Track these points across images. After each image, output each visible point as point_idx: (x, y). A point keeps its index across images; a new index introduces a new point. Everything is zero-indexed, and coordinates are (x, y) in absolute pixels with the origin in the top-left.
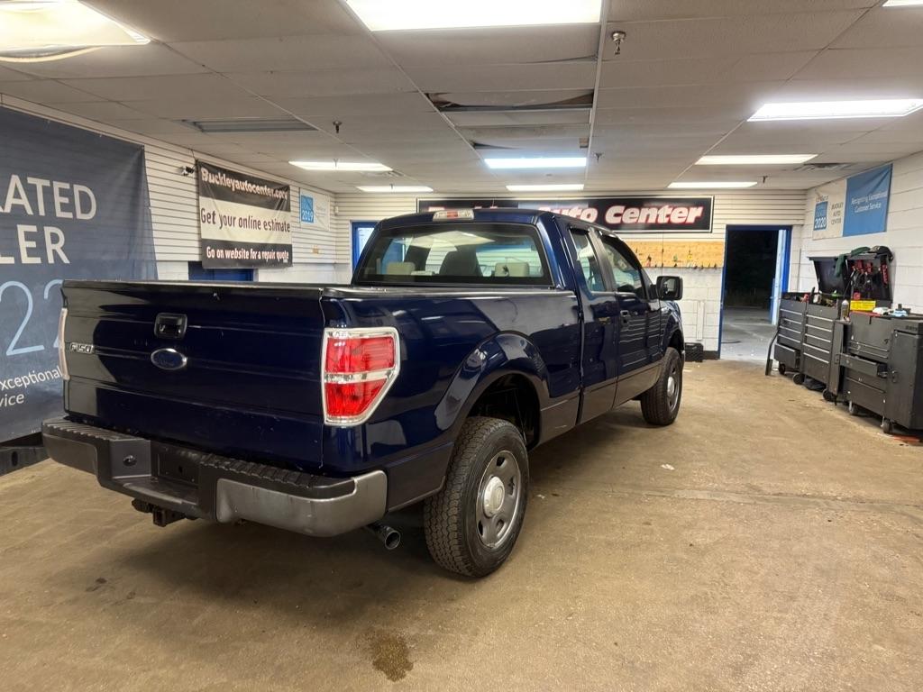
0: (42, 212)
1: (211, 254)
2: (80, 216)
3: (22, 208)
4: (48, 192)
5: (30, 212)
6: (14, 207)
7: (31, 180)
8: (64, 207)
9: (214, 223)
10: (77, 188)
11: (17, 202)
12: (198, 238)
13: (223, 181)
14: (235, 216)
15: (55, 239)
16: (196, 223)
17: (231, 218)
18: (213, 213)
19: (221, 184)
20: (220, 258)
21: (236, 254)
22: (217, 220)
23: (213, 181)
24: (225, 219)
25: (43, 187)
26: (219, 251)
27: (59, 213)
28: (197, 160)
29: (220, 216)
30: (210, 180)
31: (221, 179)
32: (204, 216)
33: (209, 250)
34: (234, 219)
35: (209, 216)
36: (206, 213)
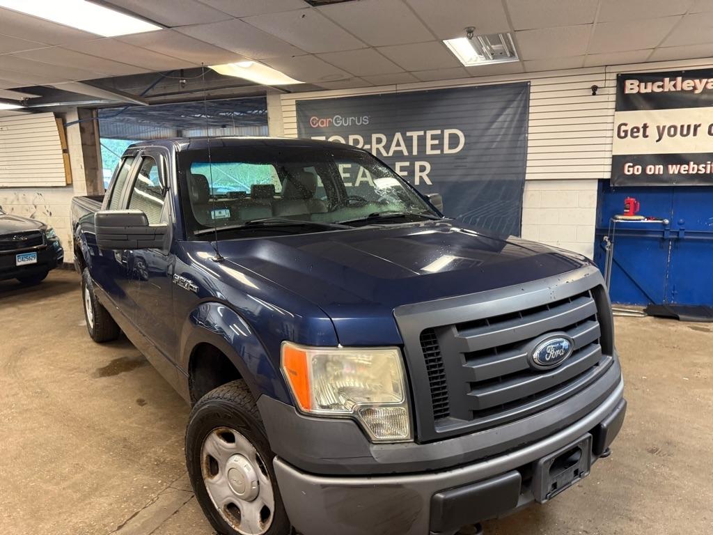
0: (415, 152)
1: (628, 170)
2: (447, 151)
3: (401, 152)
4: (422, 140)
5: (406, 153)
6: (395, 152)
7: (409, 134)
8: (433, 147)
9: (645, 136)
10: (447, 132)
11: (398, 148)
12: (609, 155)
13: (675, 86)
14: (698, 124)
15: (422, 169)
16: (609, 141)
17: (689, 127)
18: (642, 125)
19: (666, 90)
20: (654, 174)
21: (693, 168)
22: (652, 132)
23: (649, 90)
24: (672, 129)
25: (418, 136)
26: (652, 167)
27: (429, 152)
28: (618, 75)
29: (658, 127)
30: (643, 91)
31: (668, 85)
32: (624, 131)
33: (629, 167)
34: (696, 127)
35: (635, 130)
36: (629, 128)
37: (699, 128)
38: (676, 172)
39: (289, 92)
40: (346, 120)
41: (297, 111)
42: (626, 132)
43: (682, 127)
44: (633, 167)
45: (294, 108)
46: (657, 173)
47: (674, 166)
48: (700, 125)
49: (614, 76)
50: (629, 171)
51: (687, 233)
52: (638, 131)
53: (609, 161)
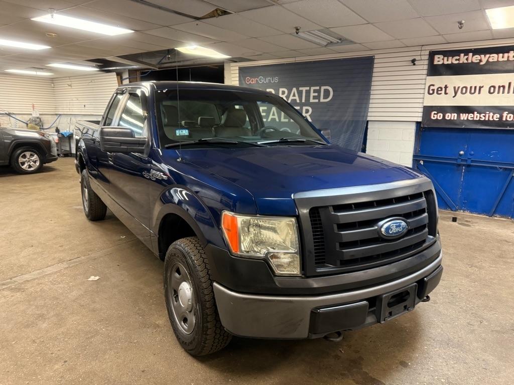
0: (303, 101)
2: (322, 100)
3: (296, 100)
4: (308, 92)
5: (298, 101)
6: (292, 100)
7: (301, 89)
8: (314, 98)
9: (446, 93)
10: (323, 88)
11: (294, 98)
12: (421, 105)
13: (467, 59)
14: (482, 86)
15: (307, 111)
16: (421, 96)
17: (475, 87)
18: (444, 86)
19: (461, 62)
20: (450, 119)
21: (476, 116)
22: (451, 91)
23: (449, 62)
24: (464, 89)
25: (306, 90)
26: (450, 115)
27: (312, 100)
28: (430, 52)
29: (455, 88)
30: (446, 62)
31: (463, 59)
32: (432, 90)
33: (435, 114)
34: (480, 88)
35: (440, 89)
36: (435, 88)
37: (482, 89)
38: (466, 119)
39: (236, 62)
40: (265, 79)
41: (239, 73)
42: (433, 90)
43: (471, 87)
44: (437, 114)
45: (237, 72)
46: (452, 119)
47: (464, 114)
48: (483, 87)
49: (427, 53)
50: (434, 117)
51: (472, 161)
52: (441, 90)
53: (421, 110)
